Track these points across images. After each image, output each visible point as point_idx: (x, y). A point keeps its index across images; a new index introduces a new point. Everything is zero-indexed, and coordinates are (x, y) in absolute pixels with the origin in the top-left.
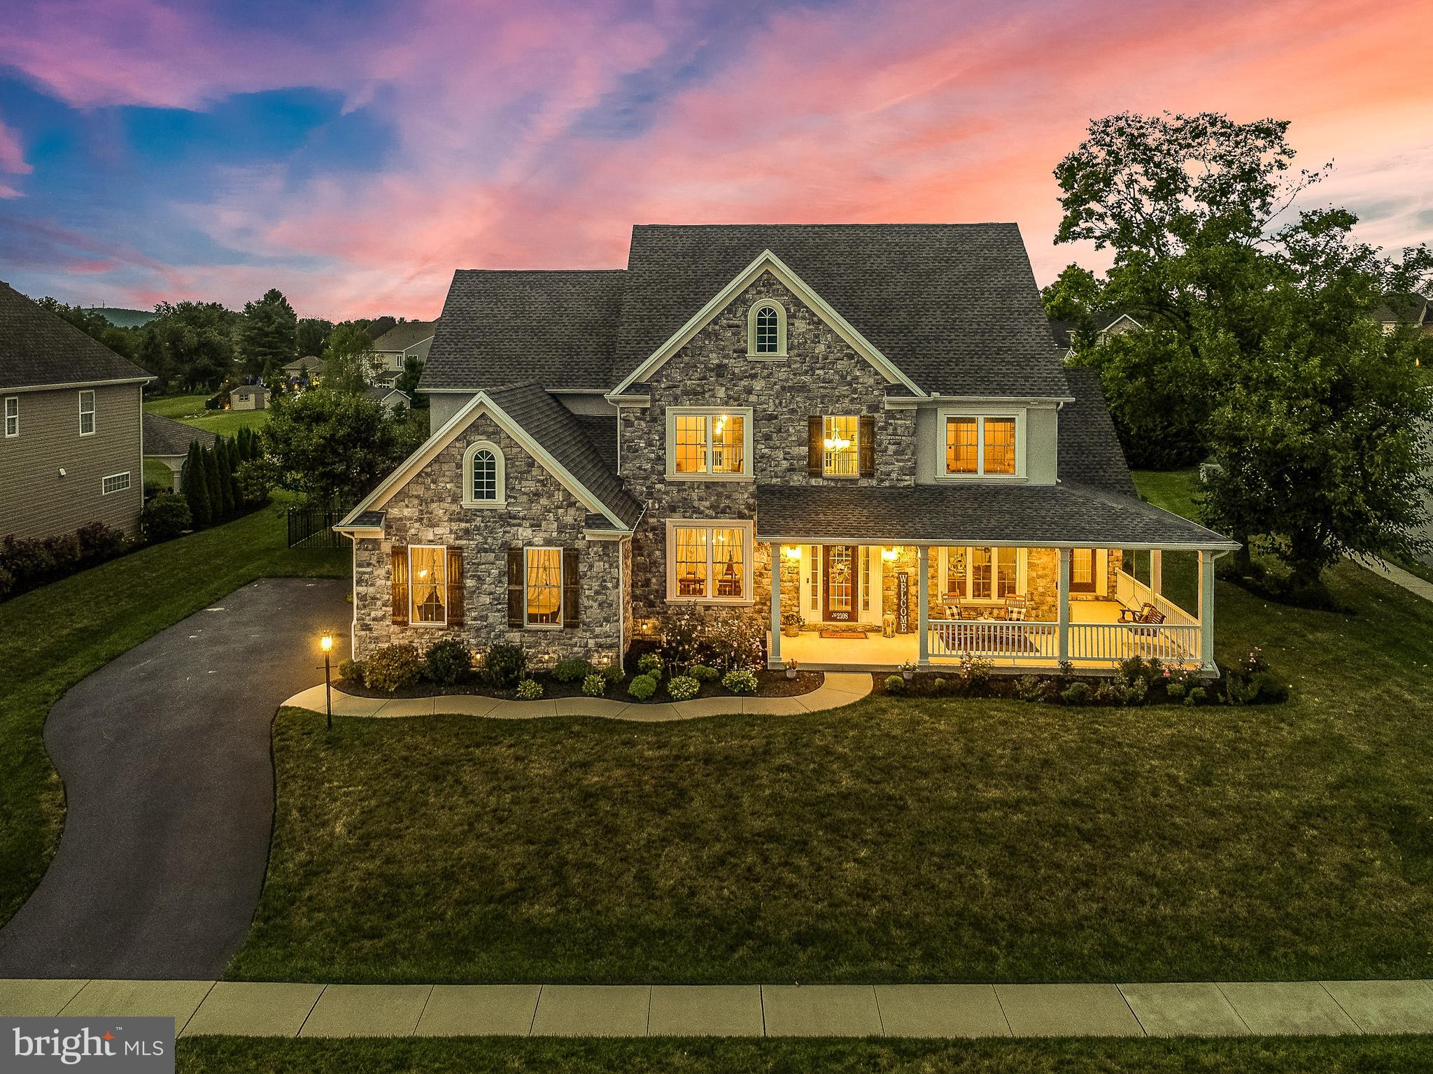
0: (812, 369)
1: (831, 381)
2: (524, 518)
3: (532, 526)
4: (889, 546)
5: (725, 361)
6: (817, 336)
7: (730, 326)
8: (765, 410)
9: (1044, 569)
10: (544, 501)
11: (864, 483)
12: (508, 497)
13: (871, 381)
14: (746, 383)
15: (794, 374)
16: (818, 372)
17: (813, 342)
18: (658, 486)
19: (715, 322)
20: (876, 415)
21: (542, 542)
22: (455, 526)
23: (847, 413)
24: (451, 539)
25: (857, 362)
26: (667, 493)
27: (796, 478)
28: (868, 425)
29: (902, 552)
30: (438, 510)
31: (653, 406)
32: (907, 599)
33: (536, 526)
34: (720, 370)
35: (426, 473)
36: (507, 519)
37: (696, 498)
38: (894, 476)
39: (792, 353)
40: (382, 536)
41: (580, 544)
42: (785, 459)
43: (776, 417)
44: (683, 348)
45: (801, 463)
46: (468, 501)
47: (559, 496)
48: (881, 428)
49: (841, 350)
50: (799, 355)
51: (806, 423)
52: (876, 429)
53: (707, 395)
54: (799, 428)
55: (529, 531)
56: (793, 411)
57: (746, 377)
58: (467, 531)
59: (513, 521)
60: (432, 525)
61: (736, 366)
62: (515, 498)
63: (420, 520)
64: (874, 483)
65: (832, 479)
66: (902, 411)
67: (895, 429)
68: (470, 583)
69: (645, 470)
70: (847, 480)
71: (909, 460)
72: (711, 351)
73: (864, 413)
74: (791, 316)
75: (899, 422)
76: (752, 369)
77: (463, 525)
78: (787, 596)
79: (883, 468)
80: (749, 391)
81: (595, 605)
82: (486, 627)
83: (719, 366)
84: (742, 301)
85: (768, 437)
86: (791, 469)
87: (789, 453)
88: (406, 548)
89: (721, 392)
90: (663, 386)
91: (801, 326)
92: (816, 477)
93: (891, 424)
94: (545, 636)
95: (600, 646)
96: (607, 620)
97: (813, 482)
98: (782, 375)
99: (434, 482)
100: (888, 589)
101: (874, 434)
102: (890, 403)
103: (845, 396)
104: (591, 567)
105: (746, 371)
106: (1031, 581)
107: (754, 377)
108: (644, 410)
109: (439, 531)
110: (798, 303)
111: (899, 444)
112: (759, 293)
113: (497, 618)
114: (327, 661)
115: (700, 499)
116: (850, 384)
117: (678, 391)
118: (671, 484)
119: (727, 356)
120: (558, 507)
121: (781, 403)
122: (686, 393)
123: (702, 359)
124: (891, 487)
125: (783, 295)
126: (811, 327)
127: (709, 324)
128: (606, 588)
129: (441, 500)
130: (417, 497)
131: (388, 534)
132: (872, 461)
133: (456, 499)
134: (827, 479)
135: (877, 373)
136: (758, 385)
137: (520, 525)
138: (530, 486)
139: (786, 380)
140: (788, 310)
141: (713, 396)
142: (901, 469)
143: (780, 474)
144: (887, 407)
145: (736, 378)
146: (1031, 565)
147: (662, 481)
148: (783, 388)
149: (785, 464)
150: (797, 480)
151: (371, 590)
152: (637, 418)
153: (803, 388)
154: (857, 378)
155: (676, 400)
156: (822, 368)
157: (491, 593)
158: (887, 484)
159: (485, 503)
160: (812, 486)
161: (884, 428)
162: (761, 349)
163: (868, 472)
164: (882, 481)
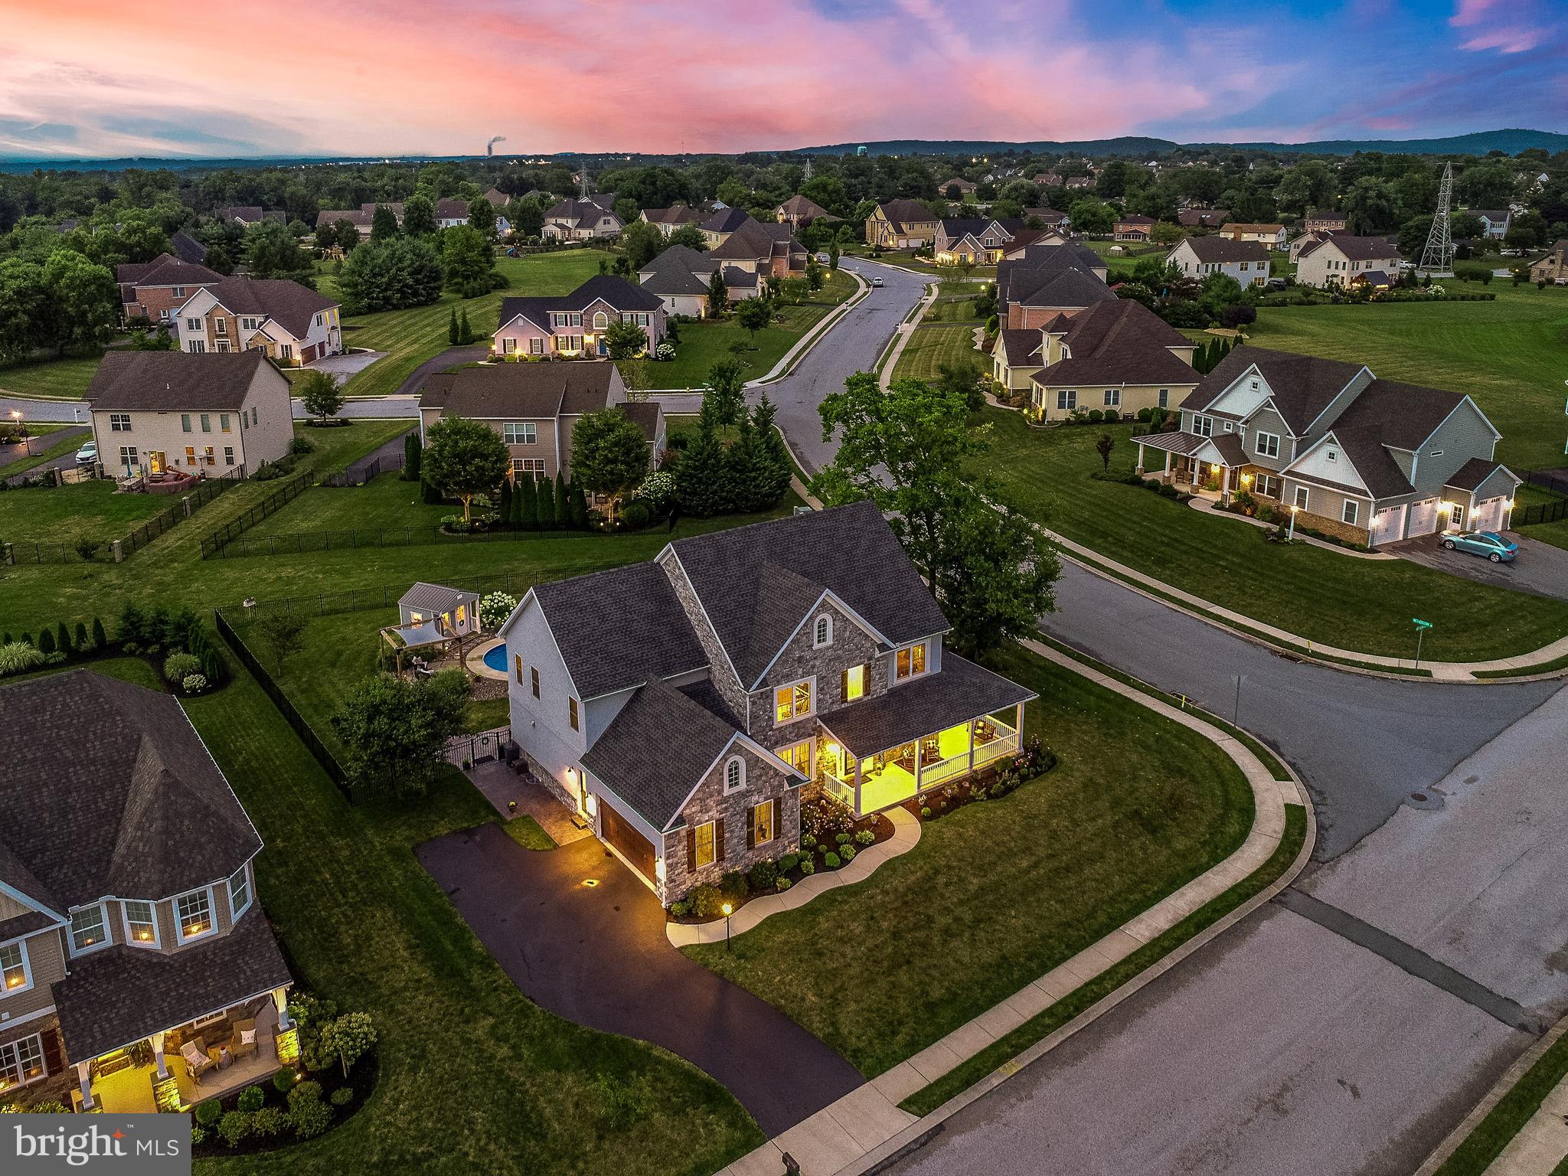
0: (843, 646)
1: (851, 650)
2: (754, 791)
3: (758, 793)
5: (803, 654)
6: (845, 628)
8: (822, 674)
11: (865, 699)
12: (746, 782)
13: (869, 645)
14: (812, 663)
15: (835, 651)
16: (845, 647)
17: (844, 631)
18: (769, 733)
20: (871, 662)
21: (763, 800)
22: (719, 808)
23: (858, 664)
24: (717, 816)
25: (863, 636)
26: (774, 735)
28: (867, 668)
30: (711, 802)
31: (767, 689)
33: (760, 792)
34: (800, 659)
36: (746, 794)
37: (788, 733)
38: (879, 690)
39: (834, 640)
40: (682, 827)
41: (781, 795)
42: (830, 698)
43: (827, 677)
45: (838, 698)
46: (726, 792)
47: (772, 773)
48: (874, 668)
49: (856, 633)
50: (837, 640)
51: (840, 676)
52: (871, 669)
53: (793, 675)
54: (837, 680)
55: (757, 796)
56: (834, 671)
57: (812, 659)
58: (726, 808)
59: (749, 794)
60: (707, 811)
61: (808, 655)
62: (750, 781)
63: (701, 811)
64: (869, 698)
65: (851, 702)
66: (883, 656)
67: (879, 667)
68: (727, 835)
69: (763, 726)
70: (858, 700)
71: (884, 681)
72: (796, 651)
73: (866, 662)
74: (834, 620)
75: (881, 662)
76: (815, 654)
77: (724, 806)
79: (874, 689)
80: (813, 667)
81: (789, 822)
82: (736, 855)
83: (800, 657)
84: (812, 618)
85: (823, 689)
86: (833, 703)
87: (832, 694)
88: (694, 830)
89: (800, 671)
90: (771, 677)
91: (838, 624)
92: (845, 703)
93: (878, 665)
94: (766, 849)
95: (790, 842)
96: (793, 828)
97: (843, 706)
98: (829, 654)
99: (709, 788)
101: (870, 672)
102: (878, 654)
103: (857, 656)
104: (787, 804)
105: (812, 656)
107: (816, 658)
108: (762, 693)
109: (710, 814)
110: (837, 612)
111: (881, 673)
112: (820, 611)
113: (741, 849)
115: (790, 733)
116: (859, 649)
117: (780, 677)
118: (776, 729)
119: (804, 651)
120: (771, 779)
121: (829, 669)
122: (783, 677)
123: (792, 656)
124: (877, 697)
125: (830, 610)
126: (843, 623)
127: (796, 636)
128: (793, 812)
129: (712, 796)
130: (699, 799)
131: (685, 825)
132: (869, 686)
133: (720, 792)
134: (849, 703)
135: (873, 640)
136: (818, 662)
137: (752, 795)
138: (757, 772)
139: (831, 656)
140: (832, 617)
141: (796, 675)
142: (881, 686)
143: (828, 706)
144: (877, 657)
145: (807, 662)
148: (830, 660)
149: (830, 701)
150: (836, 708)
151: (675, 859)
152: (759, 699)
153: (839, 658)
154: (863, 645)
155: (779, 683)
156: (848, 644)
157: (738, 837)
158: (875, 696)
159: (735, 789)
160: (843, 708)
162: (820, 641)
163: (867, 693)
164: (873, 695)
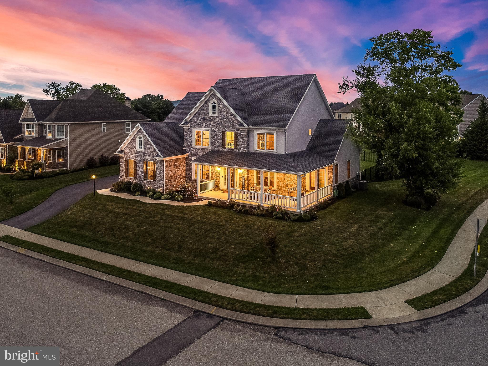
0: (224, 119)
1: (228, 122)
2: (147, 154)
3: (148, 156)
4: (241, 169)
5: (205, 116)
6: (225, 110)
7: (206, 107)
8: (213, 129)
9: (281, 179)
10: (150, 150)
11: (235, 150)
12: (144, 148)
13: (237, 122)
14: (209, 122)
15: (220, 120)
16: (225, 119)
17: (224, 111)
18: (191, 149)
19: (203, 106)
20: (238, 132)
21: (150, 160)
22: (135, 155)
23: (231, 131)
24: (135, 158)
25: (234, 117)
26: (193, 151)
27: (220, 148)
28: (236, 134)
29: (244, 171)
30: (133, 151)
31: (190, 128)
32: (245, 184)
34: (204, 119)
35: (131, 142)
36: (144, 154)
37: (199, 152)
38: (242, 149)
39: (219, 114)
40: (124, 156)
41: (156, 161)
42: (218, 143)
43: (216, 132)
44: (196, 113)
45: (221, 144)
46: (138, 149)
47: (153, 149)
48: (239, 135)
49: (230, 113)
50: (221, 115)
51: (222, 133)
52: (238, 136)
53: (201, 125)
54: (220, 135)
55: (148, 157)
56: (219, 130)
57: (209, 121)
58: (137, 156)
59: (145, 154)
60: (132, 154)
61: (207, 117)
62: (146, 149)
63: (130, 153)
64: (237, 151)
65: (228, 149)
66: (244, 131)
67: (242, 136)
68: (138, 168)
69: (189, 144)
70: (231, 150)
71: (245, 145)
72: (202, 114)
73: (235, 131)
74: (219, 104)
75: (243, 134)
76: (211, 118)
77: (137, 154)
78: (218, 180)
79: (239, 147)
80: (210, 124)
81: (159, 176)
82: (140, 179)
83: (204, 117)
85: (214, 137)
86: (219, 146)
87: (218, 141)
88: (127, 159)
89: (204, 124)
90: (192, 123)
91: (221, 107)
92: (225, 148)
93: (241, 134)
94: (150, 183)
95: (160, 186)
96: (161, 180)
97: (224, 149)
98: (217, 120)
99: (132, 144)
100: (240, 181)
101: (237, 137)
102: (241, 128)
103: (231, 126)
104: (158, 167)
105: (209, 119)
106: (278, 182)
107: (211, 120)
108: (189, 129)
109: (133, 156)
110: (221, 101)
111: (243, 140)
112: (212, 98)
113: (142, 177)
114: (94, 180)
115: (200, 153)
116: (232, 123)
117: (195, 124)
118: (194, 148)
120: (153, 151)
121: (217, 128)
122: (197, 125)
123: (200, 116)
124: (242, 152)
125: (217, 98)
126: (223, 107)
127: (202, 106)
128: (161, 172)
129: (133, 148)
130: (129, 147)
131: (125, 156)
132: (237, 144)
133: (136, 148)
134: (227, 149)
135: (238, 120)
136: (212, 123)
137: (146, 155)
138: (148, 146)
139: (218, 121)
140: (218, 102)
141: (202, 125)
142: (244, 147)
143: (216, 147)
144: (240, 129)
145: (207, 120)
146: (278, 178)
147: (192, 147)
148: (217, 124)
149: (218, 144)
151: (122, 168)
152: (187, 131)
153: (221, 124)
154: (233, 121)
155: (195, 127)
156: (226, 118)
157: (141, 171)
158: (240, 151)
159: (140, 150)
160: (224, 151)
161: (240, 135)
162: (213, 113)
163: (236, 148)
164: (239, 150)
